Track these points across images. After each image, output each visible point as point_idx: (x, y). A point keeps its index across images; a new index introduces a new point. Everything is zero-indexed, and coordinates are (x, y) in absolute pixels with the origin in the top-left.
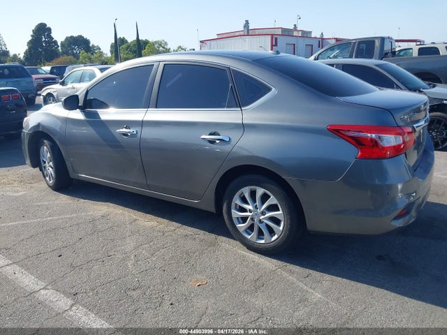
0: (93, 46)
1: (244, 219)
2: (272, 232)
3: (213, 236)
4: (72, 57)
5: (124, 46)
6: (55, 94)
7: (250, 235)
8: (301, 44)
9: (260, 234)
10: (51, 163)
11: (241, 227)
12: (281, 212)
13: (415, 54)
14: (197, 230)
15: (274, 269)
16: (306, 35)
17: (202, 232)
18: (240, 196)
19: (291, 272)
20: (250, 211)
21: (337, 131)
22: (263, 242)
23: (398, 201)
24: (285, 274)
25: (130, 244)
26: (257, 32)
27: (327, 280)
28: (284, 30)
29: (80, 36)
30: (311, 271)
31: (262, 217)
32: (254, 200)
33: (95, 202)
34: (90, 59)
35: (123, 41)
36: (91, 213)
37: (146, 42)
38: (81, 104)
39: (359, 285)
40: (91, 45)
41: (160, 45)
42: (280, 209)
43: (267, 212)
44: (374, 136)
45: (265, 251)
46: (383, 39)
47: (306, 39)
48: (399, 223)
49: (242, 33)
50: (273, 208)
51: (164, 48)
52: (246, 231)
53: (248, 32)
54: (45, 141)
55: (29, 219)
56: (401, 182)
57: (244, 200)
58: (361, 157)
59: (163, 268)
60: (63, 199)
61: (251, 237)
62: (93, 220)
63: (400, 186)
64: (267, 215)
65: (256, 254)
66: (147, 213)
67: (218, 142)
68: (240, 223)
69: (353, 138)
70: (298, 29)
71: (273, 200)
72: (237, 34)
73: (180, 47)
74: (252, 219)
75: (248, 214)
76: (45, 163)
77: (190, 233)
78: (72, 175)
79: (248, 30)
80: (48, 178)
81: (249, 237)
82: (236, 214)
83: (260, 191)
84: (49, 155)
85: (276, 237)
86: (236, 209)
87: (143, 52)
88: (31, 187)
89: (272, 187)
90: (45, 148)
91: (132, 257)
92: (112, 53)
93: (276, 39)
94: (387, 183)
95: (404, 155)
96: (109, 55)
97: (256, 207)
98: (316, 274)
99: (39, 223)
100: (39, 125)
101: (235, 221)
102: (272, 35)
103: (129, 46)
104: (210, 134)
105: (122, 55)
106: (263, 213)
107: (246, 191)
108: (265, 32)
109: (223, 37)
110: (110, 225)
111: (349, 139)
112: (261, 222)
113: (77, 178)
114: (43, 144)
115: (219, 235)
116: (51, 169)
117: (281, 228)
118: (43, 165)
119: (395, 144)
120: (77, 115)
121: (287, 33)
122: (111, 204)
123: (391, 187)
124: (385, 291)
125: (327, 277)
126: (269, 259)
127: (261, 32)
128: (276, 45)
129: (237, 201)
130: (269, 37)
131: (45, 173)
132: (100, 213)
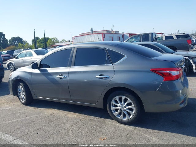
0: (24, 41)
1: (117, 110)
2: (129, 114)
3: (102, 119)
4: (15, 46)
5: (38, 41)
6: (13, 63)
7: (120, 117)
8: (115, 37)
9: (125, 116)
10: (24, 93)
11: (116, 114)
12: (133, 106)
13: (164, 39)
14: (95, 117)
15: (132, 130)
16: (117, 33)
17: (97, 118)
18: (114, 100)
19: (140, 131)
20: (119, 106)
21: (154, 71)
22: (126, 119)
23: (181, 97)
24: (138, 132)
25: (67, 126)
26: (96, 33)
27: (155, 132)
28: (107, 31)
29: (18, 37)
30: (148, 129)
31: (125, 108)
32: (121, 102)
33: (45, 109)
34: (23, 46)
35: (38, 38)
36: (45, 114)
37: (48, 39)
38: (38, 66)
39: (169, 133)
40: (23, 41)
41: (54, 39)
42: (133, 104)
43: (127, 106)
44: (168, 72)
45: (127, 123)
46: (152, 34)
47: (117, 34)
48: (182, 106)
49: (90, 33)
50: (129, 104)
51: (56, 40)
52: (118, 115)
53: (92, 33)
54: (21, 83)
55: (17, 119)
56: (181, 90)
57: (116, 102)
58: (165, 81)
59: (85, 134)
60: (30, 109)
61: (121, 117)
62: (47, 117)
63: (181, 91)
64: (127, 108)
65: (123, 125)
66: (70, 112)
67: (104, 78)
68: (115, 112)
69: (161, 73)
70: (113, 30)
71: (129, 101)
72: (88, 34)
73: (63, 40)
74: (120, 110)
75: (119, 108)
76: (20, 93)
77: (92, 119)
78: (34, 97)
79: (93, 32)
80: (21, 100)
81: (120, 118)
82: (113, 108)
83: (123, 98)
84: (23, 89)
85: (131, 116)
86: (113, 106)
87: (47, 42)
88: (13, 105)
89: (129, 95)
90: (21, 86)
91: (70, 131)
92: (33, 44)
93: (105, 35)
94: (176, 90)
95: (180, 79)
96: (32, 44)
97: (122, 105)
98: (150, 131)
99: (23, 120)
100: (18, 76)
101: (113, 111)
102: (103, 34)
103: (40, 40)
104: (100, 75)
105: (37, 44)
106: (125, 107)
107: (117, 98)
108: (100, 32)
109: (82, 35)
110: (55, 118)
111: (160, 74)
112: (124, 110)
113: (36, 99)
114: (20, 85)
115: (105, 118)
116: (23, 96)
117: (134, 112)
118: (19, 94)
119: (177, 75)
120: (37, 71)
121: (109, 32)
122: (53, 109)
123: (177, 92)
124: (180, 134)
125: (155, 131)
126: (129, 126)
127: (98, 32)
128: (105, 37)
129: (113, 102)
130: (102, 35)
131: (20, 98)
132: (49, 114)
